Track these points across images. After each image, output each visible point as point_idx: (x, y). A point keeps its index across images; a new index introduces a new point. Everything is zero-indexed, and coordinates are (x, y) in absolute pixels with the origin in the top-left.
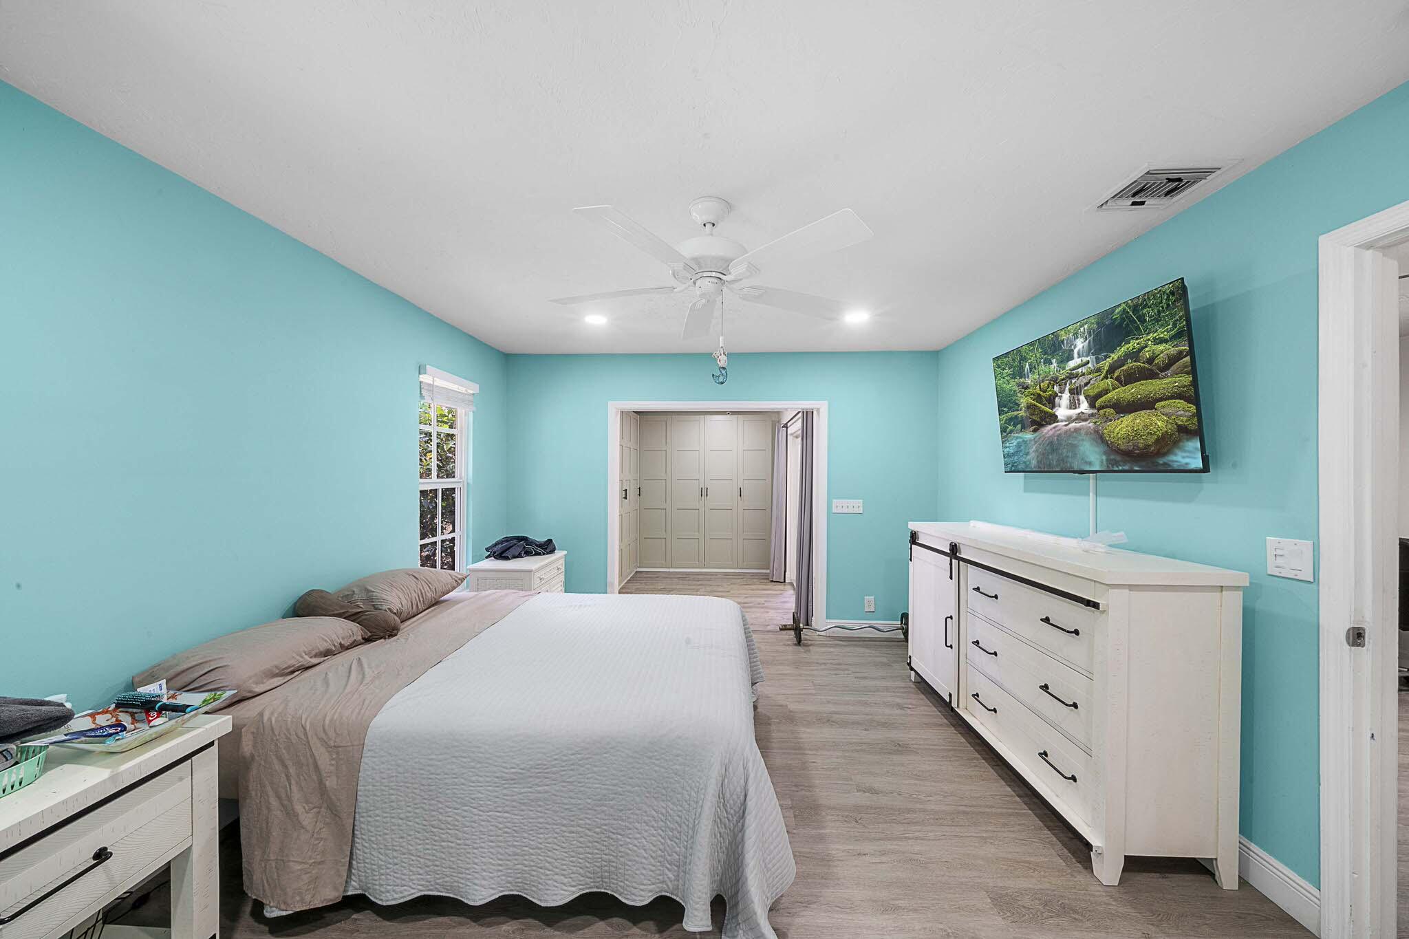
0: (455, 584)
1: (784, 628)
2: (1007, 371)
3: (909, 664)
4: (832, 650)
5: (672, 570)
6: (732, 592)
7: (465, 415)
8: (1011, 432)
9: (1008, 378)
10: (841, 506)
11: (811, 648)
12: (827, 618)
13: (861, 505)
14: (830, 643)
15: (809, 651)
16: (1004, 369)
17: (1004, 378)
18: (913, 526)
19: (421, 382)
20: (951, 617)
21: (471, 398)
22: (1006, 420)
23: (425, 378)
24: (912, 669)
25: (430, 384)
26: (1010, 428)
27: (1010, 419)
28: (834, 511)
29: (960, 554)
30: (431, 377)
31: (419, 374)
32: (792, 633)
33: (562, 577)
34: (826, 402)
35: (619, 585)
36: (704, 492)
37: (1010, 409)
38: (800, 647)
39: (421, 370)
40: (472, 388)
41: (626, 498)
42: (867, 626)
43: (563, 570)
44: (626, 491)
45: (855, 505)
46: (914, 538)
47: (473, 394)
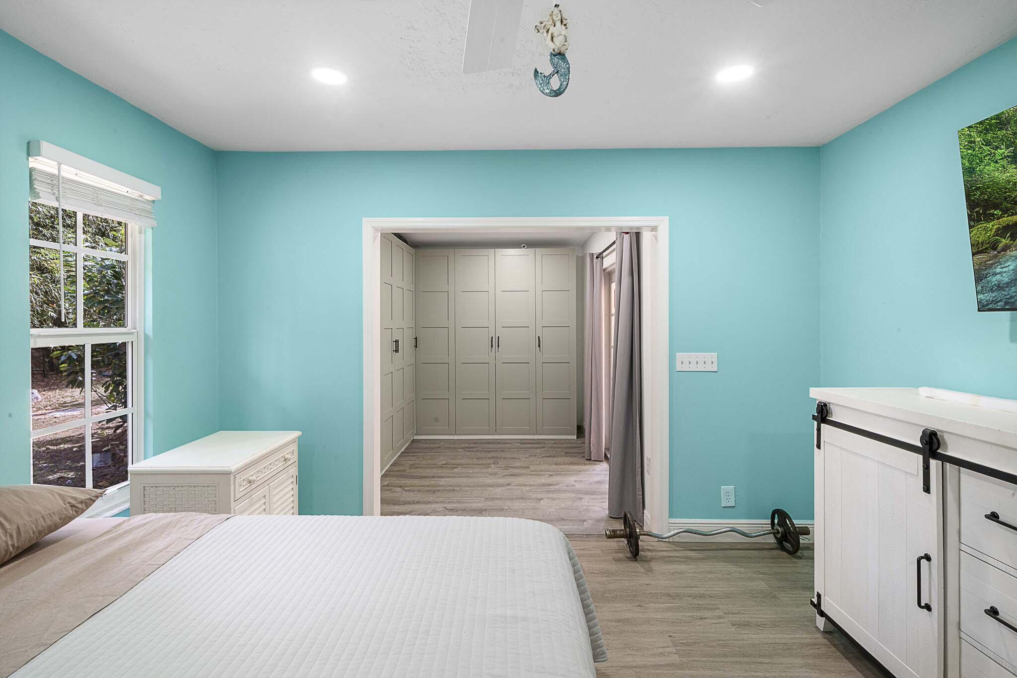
0: (71, 512)
1: (613, 535)
2: (1003, 151)
3: (818, 606)
4: (683, 567)
5: (456, 437)
6: (532, 468)
7: (140, 233)
8: (1006, 248)
9: (1005, 162)
10: (688, 361)
11: (653, 564)
12: (671, 516)
13: (715, 360)
14: (677, 554)
15: (650, 570)
16: (997, 148)
17: (996, 162)
18: (819, 394)
19: (31, 170)
20: (928, 558)
21: (148, 207)
22: (998, 229)
23: (41, 163)
24: (822, 614)
25: (54, 175)
26: (1004, 242)
27: (1004, 227)
28: (679, 367)
29: (946, 449)
30: (55, 163)
31: (29, 155)
32: (625, 541)
33: (294, 471)
34: (668, 217)
35: (381, 471)
36: (495, 343)
37: (1005, 211)
38: (636, 564)
39: (31, 149)
40: (152, 192)
41: (397, 351)
42: (728, 529)
43: (295, 458)
44: (397, 342)
45: (707, 361)
46: (823, 414)
47: (153, 202)
